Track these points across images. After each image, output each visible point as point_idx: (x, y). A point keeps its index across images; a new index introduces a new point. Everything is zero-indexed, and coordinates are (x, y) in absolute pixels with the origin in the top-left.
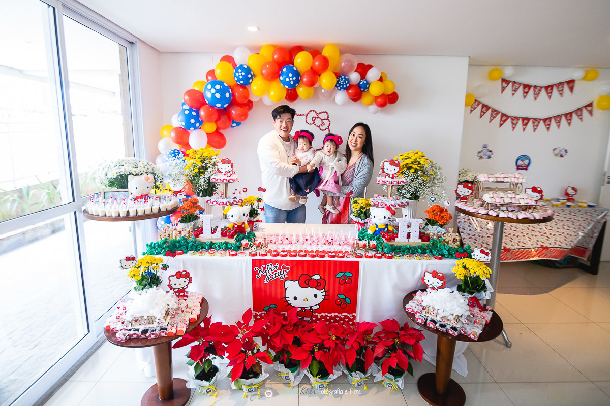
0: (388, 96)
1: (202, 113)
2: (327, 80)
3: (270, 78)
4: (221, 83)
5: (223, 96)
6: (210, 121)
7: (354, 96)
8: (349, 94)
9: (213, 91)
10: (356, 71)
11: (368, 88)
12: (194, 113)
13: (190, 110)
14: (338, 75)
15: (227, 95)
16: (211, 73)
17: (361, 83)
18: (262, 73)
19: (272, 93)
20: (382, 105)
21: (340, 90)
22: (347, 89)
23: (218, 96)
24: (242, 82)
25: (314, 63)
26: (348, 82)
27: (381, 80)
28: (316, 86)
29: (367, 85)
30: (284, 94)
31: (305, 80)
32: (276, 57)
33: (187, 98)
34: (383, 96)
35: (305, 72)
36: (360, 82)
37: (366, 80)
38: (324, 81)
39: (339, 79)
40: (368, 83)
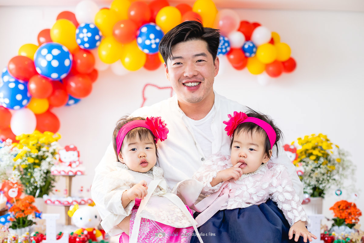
0: (283, 63)
1: (32, 86)
3: (124, 39)
4: (59, 47)
5: (61, 63)
7: (237, 63)
8: (230, 60)
9: (49, 57)
10: (239, 30)
11: (255, 53)
12: (21, 87)
13: (17, 82)
15: (67, 63)
16: (46, 33)
17: (246, 46)
18: (114, 34)
20: (275, 74)
22: (228, 54)
23: (55, 64)
24: (87, 45)
26: (229, 45)
27: (272, 42)
29: (253, 49)
30: (143, 60)
32: (132, 13)
33: (12, 66)
36: (245, 44)
37: (252, 43)
40: (255, 46)
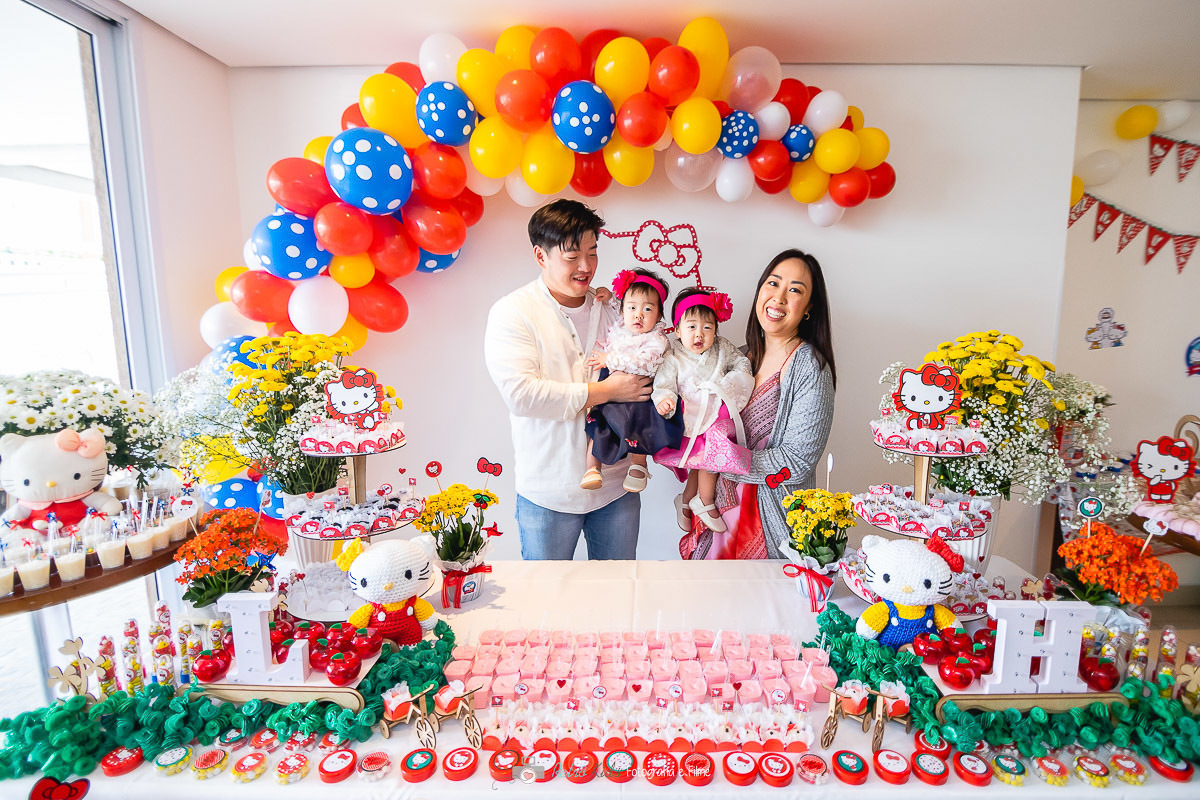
0: (870, 172)
1: (321, 227)
2: (694, 123)
3: (522, 118)
4: (376, 138)
5: (380, 173)
6: (350, 250)
7: (771, 175)
8: (756, 168)
9: (349, 158)
10: (776, 99)
11: (811, 150)
12: (298, 229)
13: (287, 218)
14: (725, 111)
15: (395, 172)
16: (353, 113)
17: (793, 135)
18: (499, 107)
19: (533, 168)
20: (851, 200)
21: (731, 155)
22: (751, 153)
23: (364, 173)
24: (440, 133)
25: (653, 73)
26: (756, 132)
27: (848, 124)
28: (661, 144)
29: (809, 142)
30: (569, 168)
31: (627, 123)
32: (540, 57)
33: (275, 182)
34: (852, 172)
35: (627, 101)
36: (790, 132)
37: (805, 128)
38: (686, 126)
39: (729, 122)
40: (810, 135)
